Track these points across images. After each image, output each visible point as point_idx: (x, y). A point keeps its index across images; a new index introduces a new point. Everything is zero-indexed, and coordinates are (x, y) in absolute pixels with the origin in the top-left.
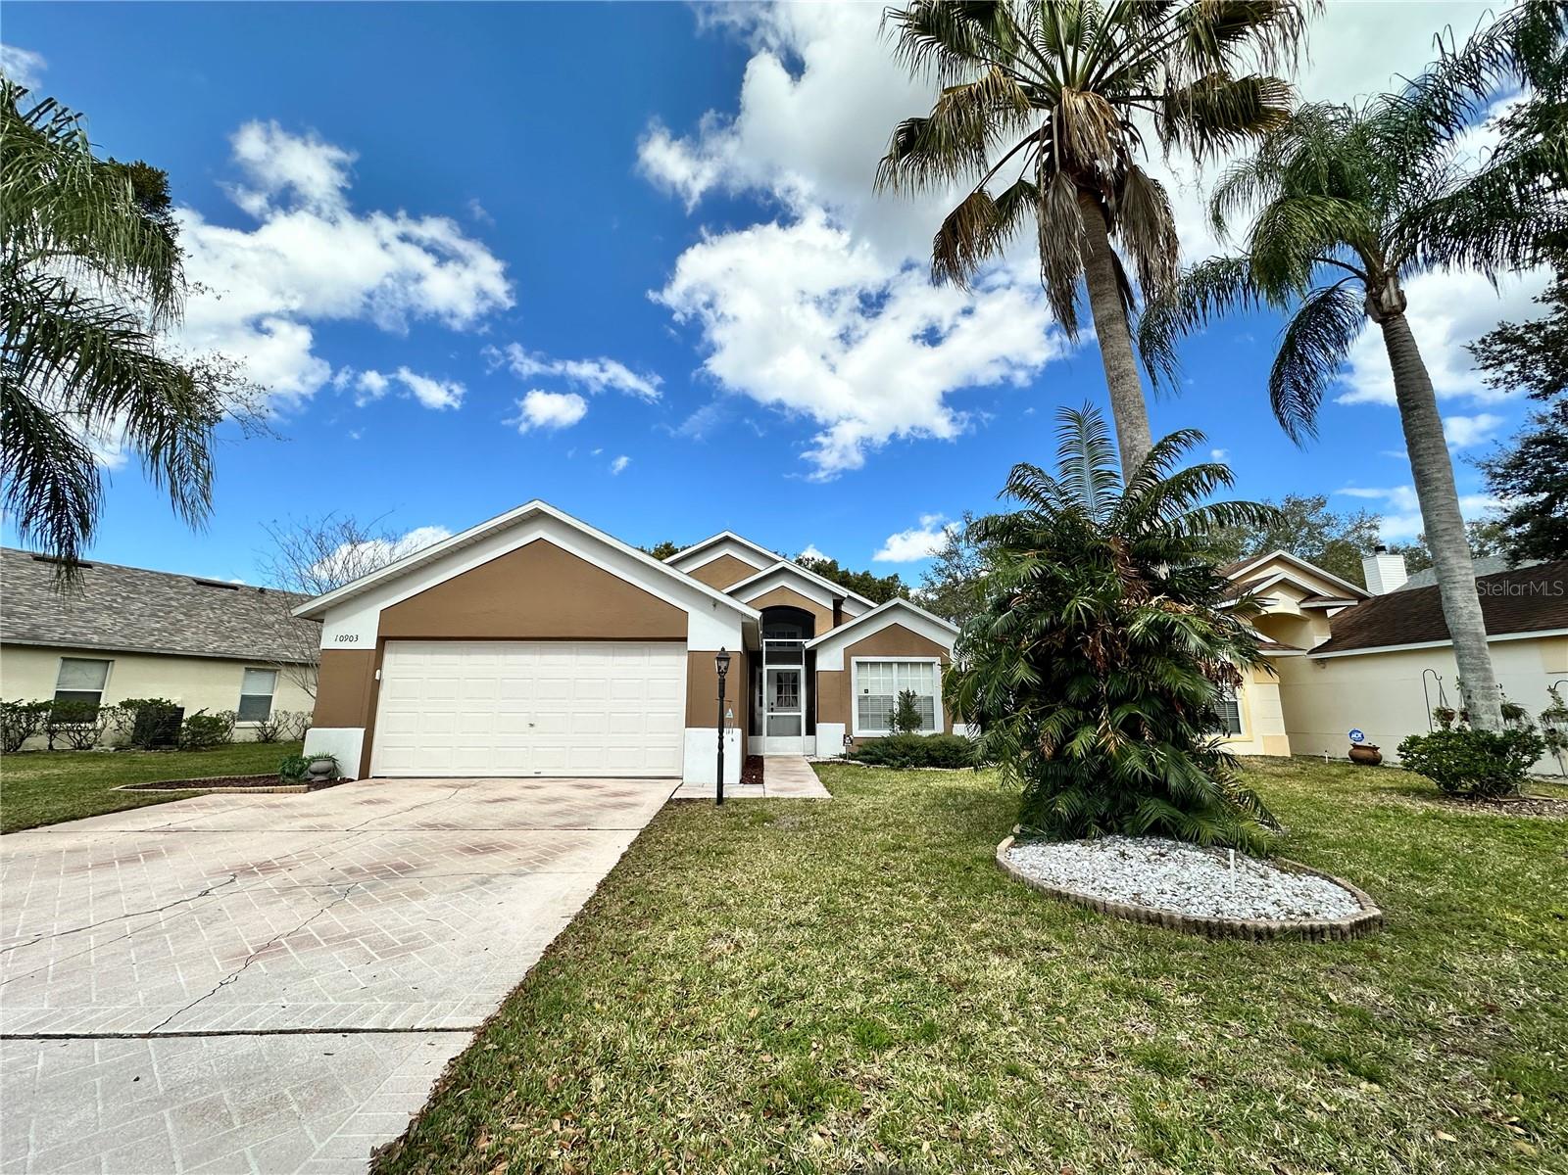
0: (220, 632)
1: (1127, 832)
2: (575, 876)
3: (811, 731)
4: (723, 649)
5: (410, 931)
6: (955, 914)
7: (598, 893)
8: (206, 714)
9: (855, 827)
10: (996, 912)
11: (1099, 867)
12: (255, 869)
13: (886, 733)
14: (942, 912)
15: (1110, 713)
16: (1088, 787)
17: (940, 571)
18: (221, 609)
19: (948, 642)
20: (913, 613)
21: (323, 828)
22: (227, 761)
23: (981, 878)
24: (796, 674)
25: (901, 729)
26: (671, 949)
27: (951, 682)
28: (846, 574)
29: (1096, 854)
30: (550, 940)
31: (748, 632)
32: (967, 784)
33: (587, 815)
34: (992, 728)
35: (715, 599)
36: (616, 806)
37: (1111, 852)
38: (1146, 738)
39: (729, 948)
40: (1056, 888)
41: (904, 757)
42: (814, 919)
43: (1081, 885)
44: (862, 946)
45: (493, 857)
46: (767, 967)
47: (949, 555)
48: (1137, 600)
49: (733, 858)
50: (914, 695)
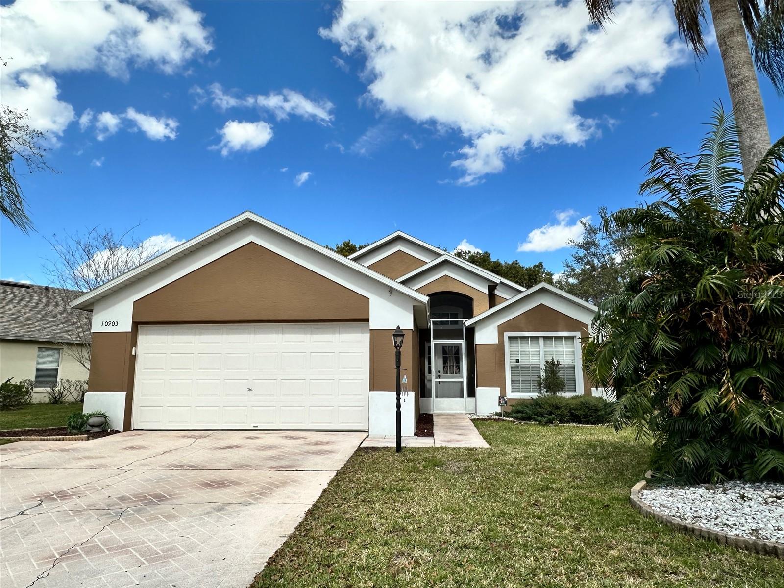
0: (19, 321)
1: (747, 478)
2: (287, 506)
3: (472, 394)
4: (398, 327)
5: (169, 544)
6: (594, 542)
7: (306, 520)
8: (13, 382)
9: (510, 471)
10: (630, 542)
11: (721, 507)
12: (55, 496)
13: (534, 395)
14: (584, 541)
15: (732, 376)
16: (711, 441)
17: (579, 259)
18: (18, 303)
19: (587, 319)
20: (556, 295)
21: (101, 467)
22: (29, 417)
23: (618, 514)
24: (458, 348)
25: (547, 391)
26: (364, 563)
27: (590, 353)
28: (498, 264)
29: (718, 496)
30: (271, 553)
31: (418, 313)
32: (604, 437)
33: (295, 460)
34: (627, 392)
35: (391, 287)
36: (317, 453)
37: (732, 495)
38: (764, 398)
39: (410, 564)
40: (683, 523)
41: (550, 414)
42: (478, 543)
43: (705, 522)
44: (517, 565)
45: (227, 490)
46: (440, 579)
47: (587, 245)
48: (756, 279)
49: (411, 494)
50: (559, 364)
